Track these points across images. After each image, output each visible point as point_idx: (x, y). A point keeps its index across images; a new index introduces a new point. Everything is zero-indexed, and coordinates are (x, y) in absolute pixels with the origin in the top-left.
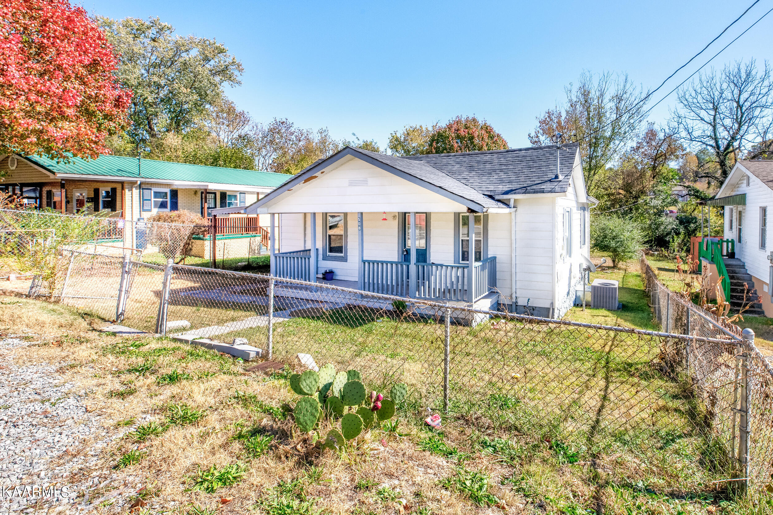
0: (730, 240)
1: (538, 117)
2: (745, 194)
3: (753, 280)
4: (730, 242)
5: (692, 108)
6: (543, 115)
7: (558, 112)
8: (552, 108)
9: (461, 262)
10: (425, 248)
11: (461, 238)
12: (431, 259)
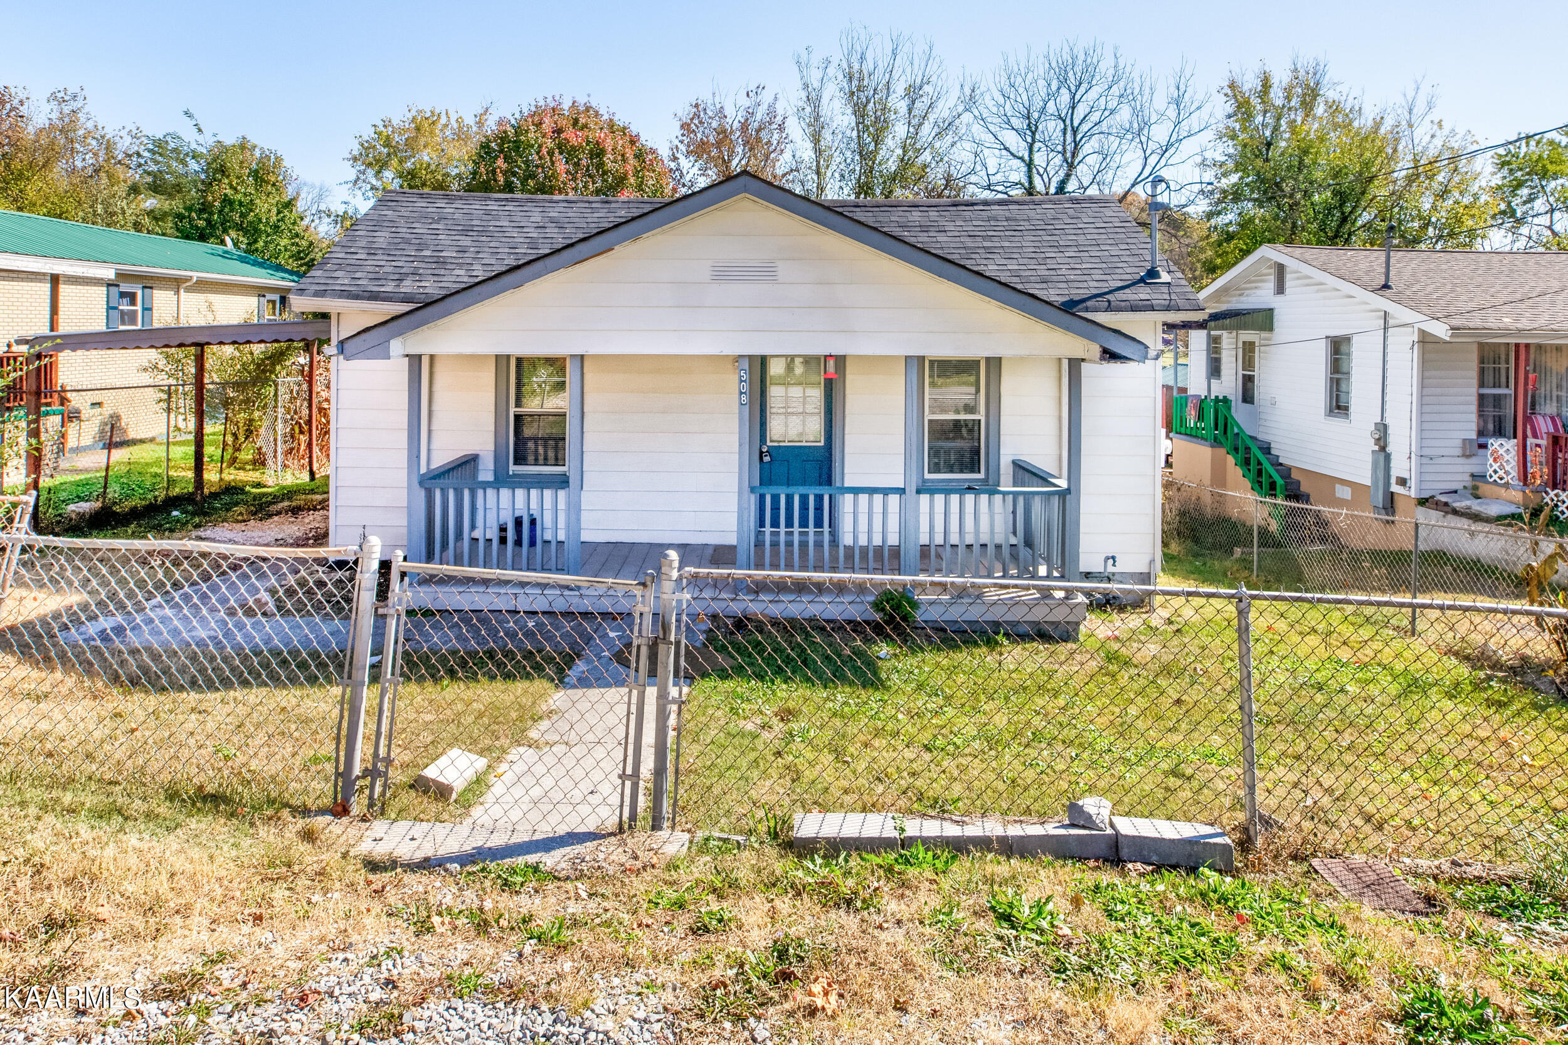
0: (1221, 398)
1: (680, 114)
2: (1271, 310)
3: (1295, 475)
4: (1221, 401)
5: (989, 125)
6: (685, 112)
7: (718, 106)
8: (706, 97)
9: (927, 476)
10: (822, 444)
11: (928, 417)
12: (846, 471)
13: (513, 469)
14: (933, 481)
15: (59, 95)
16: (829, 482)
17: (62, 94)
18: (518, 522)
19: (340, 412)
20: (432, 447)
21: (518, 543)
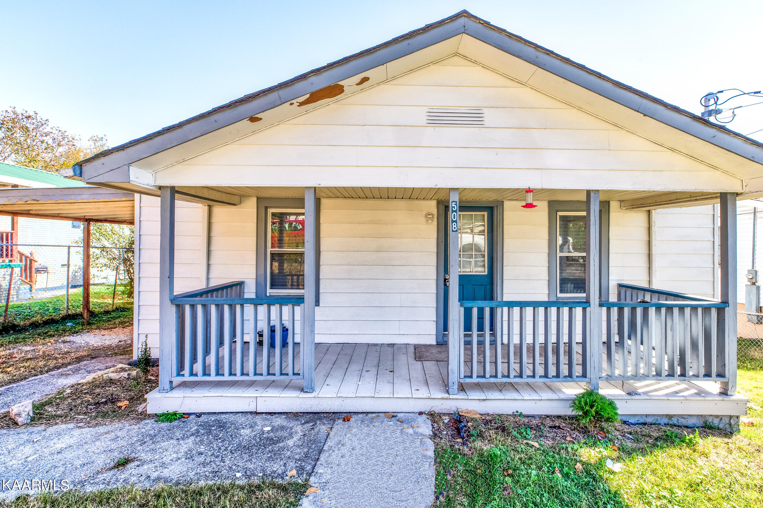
9: (560, 295)
10: (486, 273)
11: (559, 254)
12: (504, 292)
13: (270, 292)
14: (563, 298)
15: (94, 138)
16: (492, 298)
17: (96, 138)
18: (272, 330)
19: (142, 251)
20: (210, 277)
21: (272, 345)
